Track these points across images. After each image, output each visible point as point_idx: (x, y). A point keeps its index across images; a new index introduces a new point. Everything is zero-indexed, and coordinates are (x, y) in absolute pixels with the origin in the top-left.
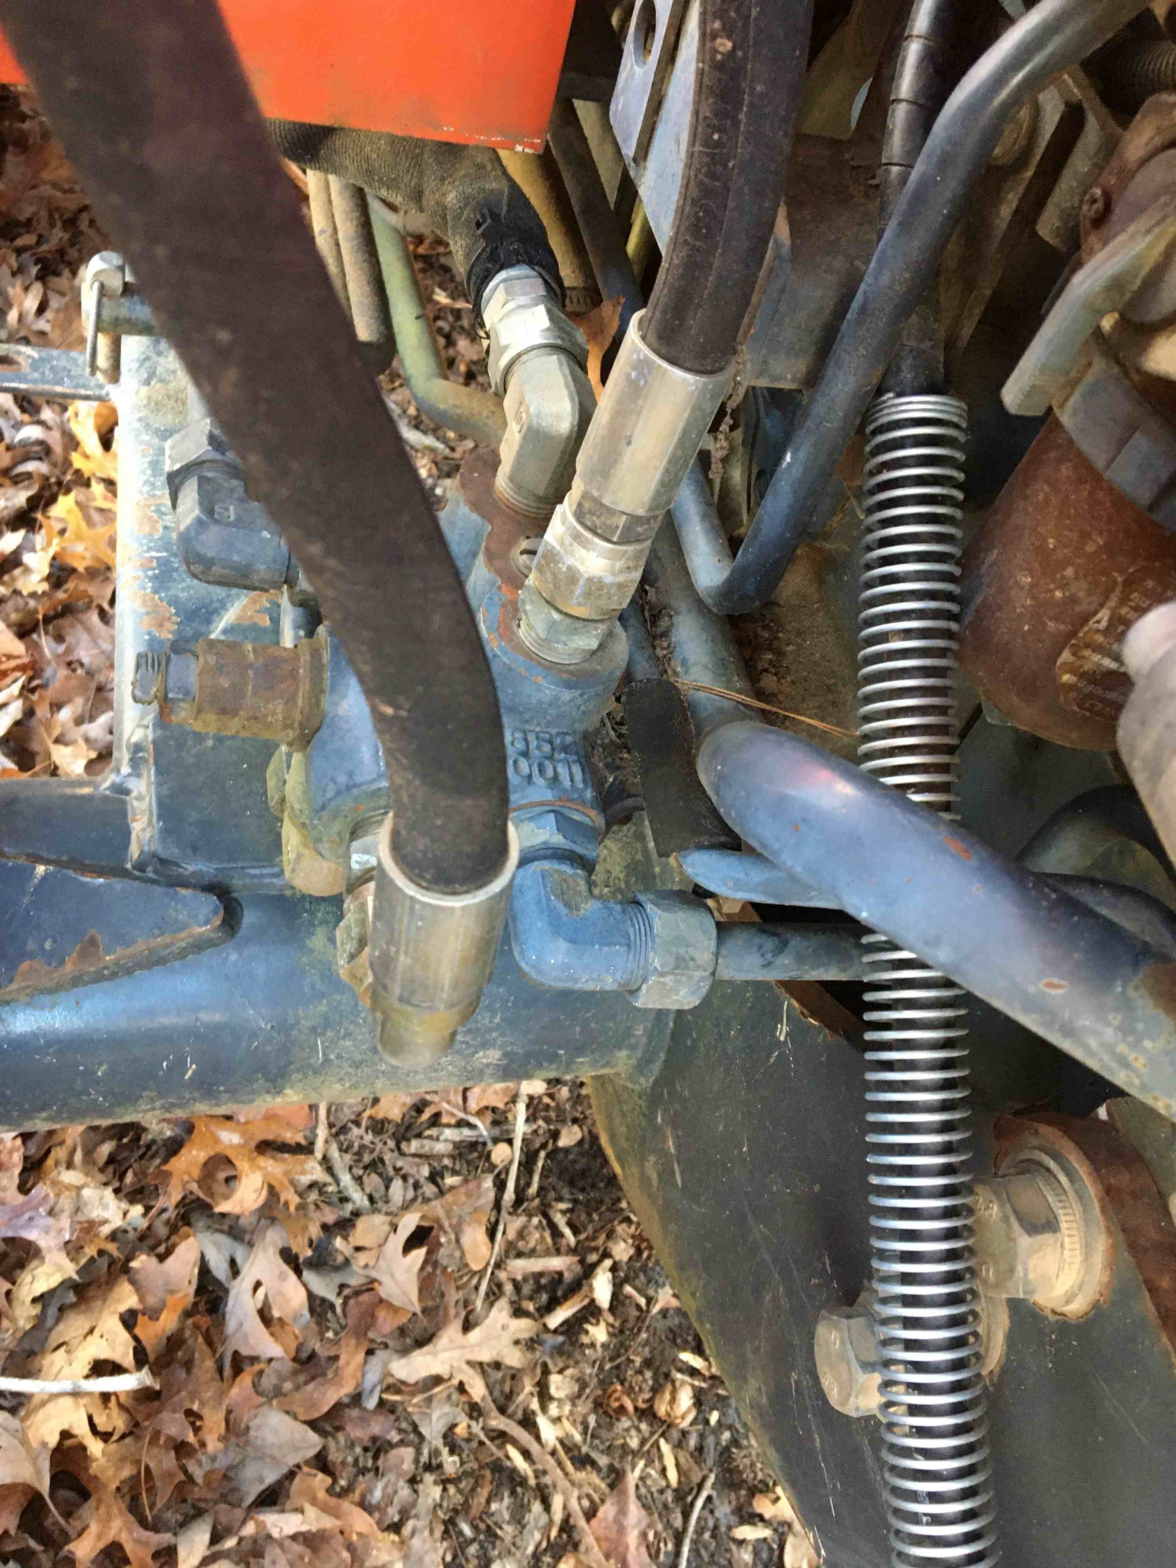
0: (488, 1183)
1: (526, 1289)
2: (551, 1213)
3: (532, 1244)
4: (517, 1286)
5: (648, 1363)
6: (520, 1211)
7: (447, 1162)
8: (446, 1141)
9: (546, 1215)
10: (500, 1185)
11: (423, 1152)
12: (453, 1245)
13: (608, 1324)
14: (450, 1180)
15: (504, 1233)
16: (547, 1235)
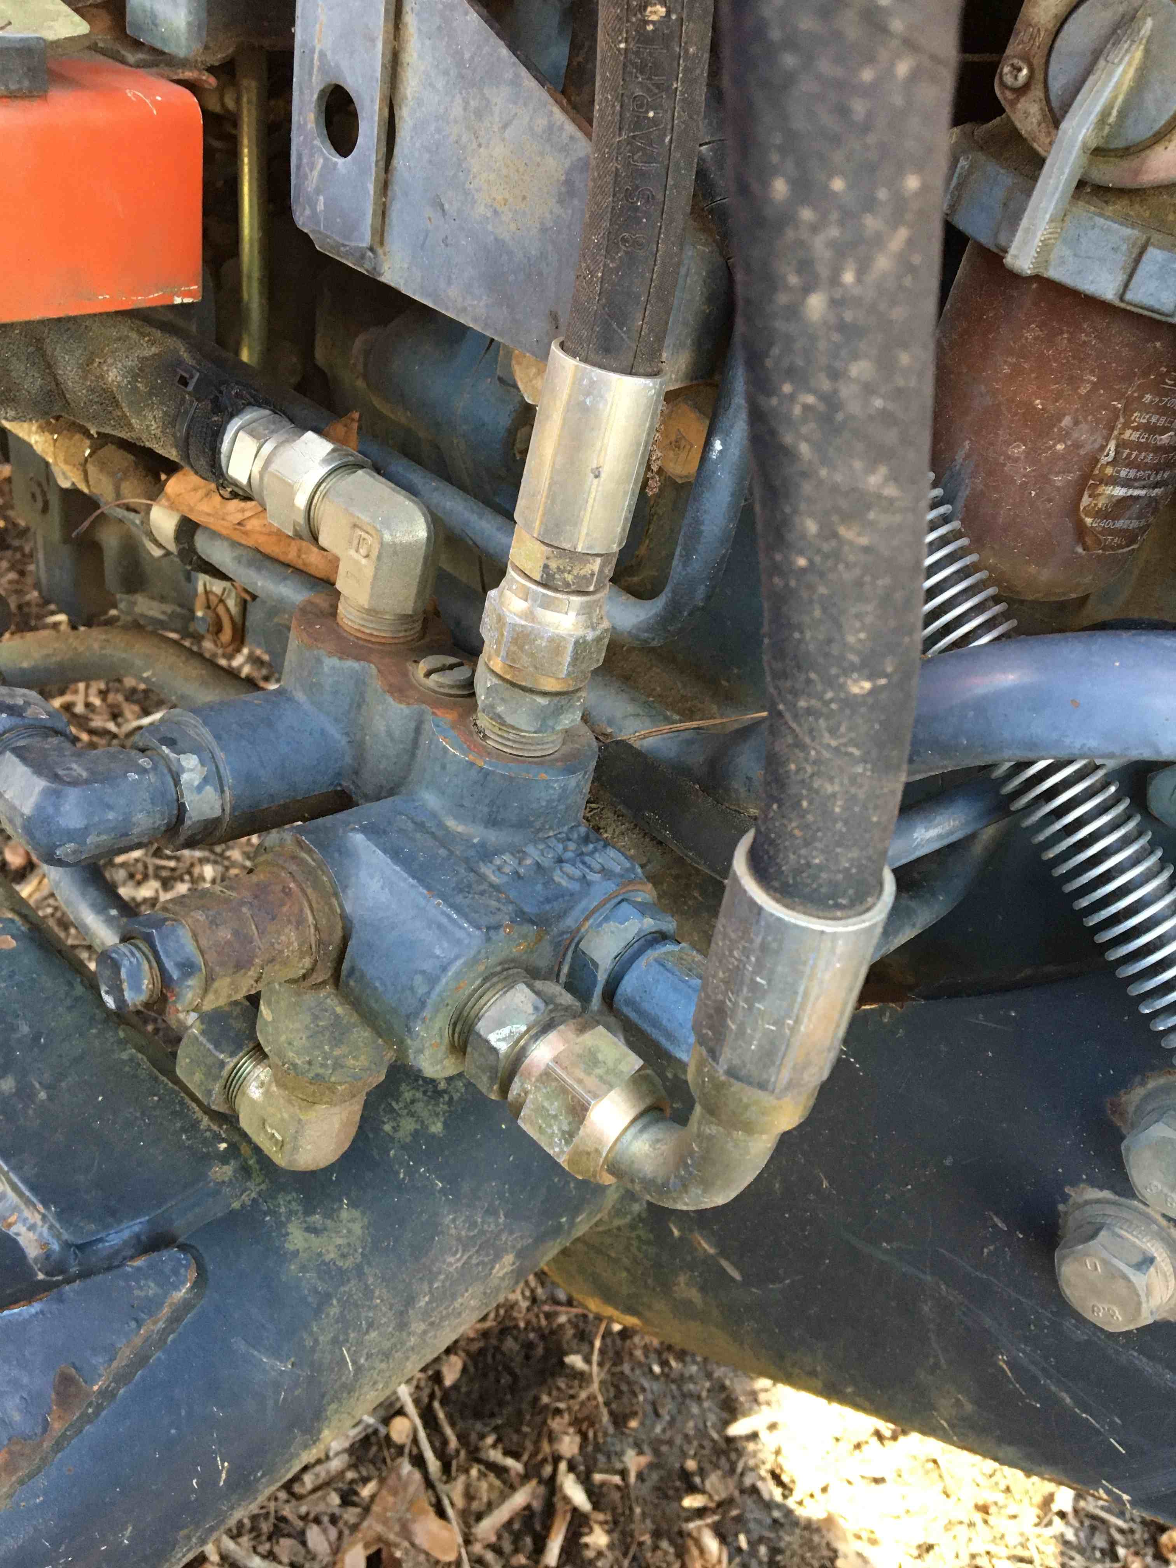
0: (406, 1467)
1: (507, 1547)
2: (483, 1455)
3: (485, 1500)
4: (496, 1549)
5: (657, 1534)
6: (454, 1473)
7: (350, 1475)
8: (337, 1454)
9: (479, 1461)
10: (419, 1461)
11: (320, 1481)
12: (412, 1552)
13: (601, 1523)
14: (366, 1491)
15: (452, 1504)
16: (492, 1477)
